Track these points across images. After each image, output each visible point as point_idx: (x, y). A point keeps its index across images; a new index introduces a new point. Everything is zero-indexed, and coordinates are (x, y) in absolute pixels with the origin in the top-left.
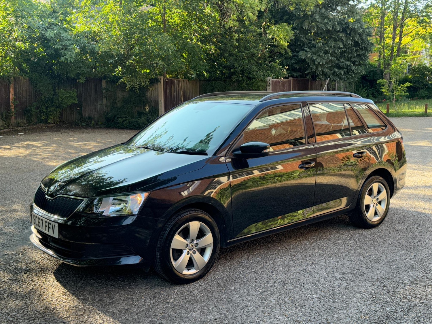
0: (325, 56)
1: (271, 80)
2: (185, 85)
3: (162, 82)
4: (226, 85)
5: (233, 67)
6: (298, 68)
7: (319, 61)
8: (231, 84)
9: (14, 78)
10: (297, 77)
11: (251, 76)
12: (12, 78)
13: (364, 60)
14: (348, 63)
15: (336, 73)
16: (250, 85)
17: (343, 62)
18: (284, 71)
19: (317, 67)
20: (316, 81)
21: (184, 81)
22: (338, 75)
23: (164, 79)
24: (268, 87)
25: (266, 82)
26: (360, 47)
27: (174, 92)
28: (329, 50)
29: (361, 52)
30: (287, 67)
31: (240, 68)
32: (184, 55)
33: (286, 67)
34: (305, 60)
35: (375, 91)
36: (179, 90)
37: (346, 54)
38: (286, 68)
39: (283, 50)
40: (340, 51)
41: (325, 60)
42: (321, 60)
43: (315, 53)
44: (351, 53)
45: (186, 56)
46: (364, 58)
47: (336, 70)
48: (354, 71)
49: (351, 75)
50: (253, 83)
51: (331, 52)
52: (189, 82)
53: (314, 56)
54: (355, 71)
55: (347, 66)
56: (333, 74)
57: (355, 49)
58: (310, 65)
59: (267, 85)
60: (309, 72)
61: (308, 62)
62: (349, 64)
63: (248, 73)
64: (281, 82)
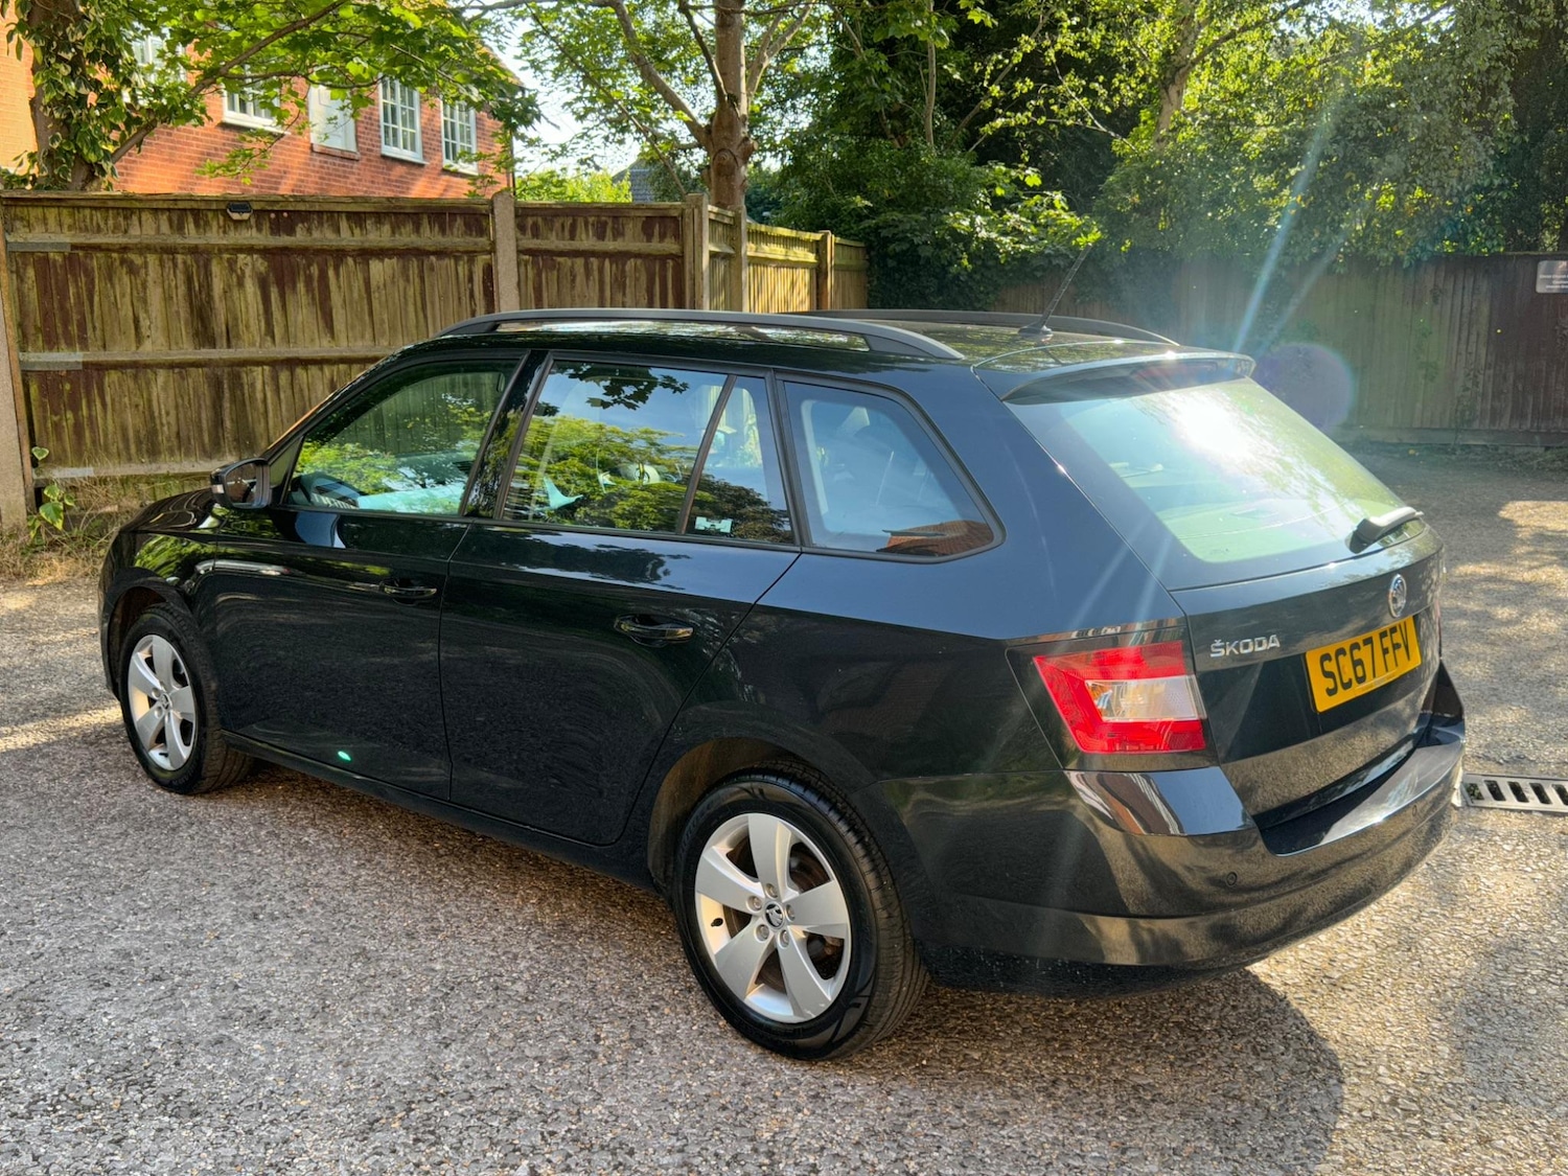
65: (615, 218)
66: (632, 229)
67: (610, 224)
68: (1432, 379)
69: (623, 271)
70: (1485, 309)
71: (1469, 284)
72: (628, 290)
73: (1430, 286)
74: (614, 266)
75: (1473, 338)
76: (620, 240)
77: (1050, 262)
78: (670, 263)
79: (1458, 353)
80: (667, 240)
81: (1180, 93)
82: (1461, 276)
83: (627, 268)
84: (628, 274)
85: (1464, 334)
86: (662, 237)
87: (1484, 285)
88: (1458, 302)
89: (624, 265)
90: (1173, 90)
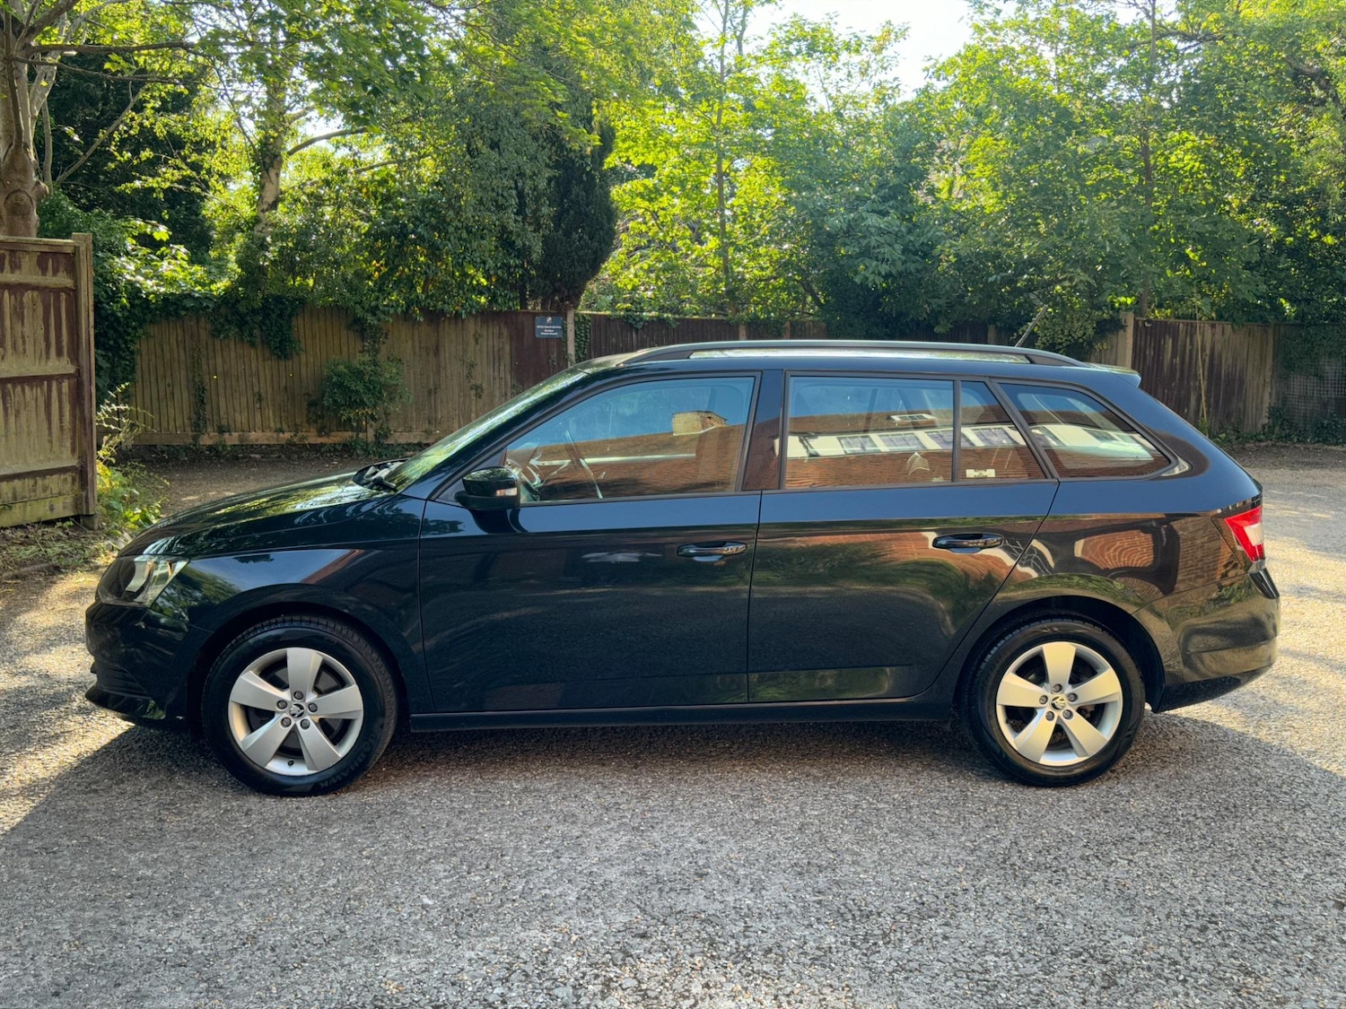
2: (1218, 336)
3: (1130, 330)
9: (791, 324)
12: (788, 324)
21: (1213, 326)
23: (1136, 323)
27: (1174, 355)
36: (1191, 351)
52: (1233, 328)
65: (12, 252)
66: (28, 262)
67: (8, 257)
68: (480, 397)
69: (21, 303)
70: (507, 348)
71: (496, 330)
72: (25, 321)
73: (472, 332)
74: (13, 297)
75: (502, 368)
76: (17, 272)
77: (201, 304)
78: (63, 296)
79: (494, 379)
80: (60, 274)
81: (278, 175)
82: (491, 325)
83: (25, 300)
84: (25, 305)
85: (497, 365)
86: (55, 272)
87: (505, 332)
88: (490, 343)
89: (22, 296)
90: (272, 173)
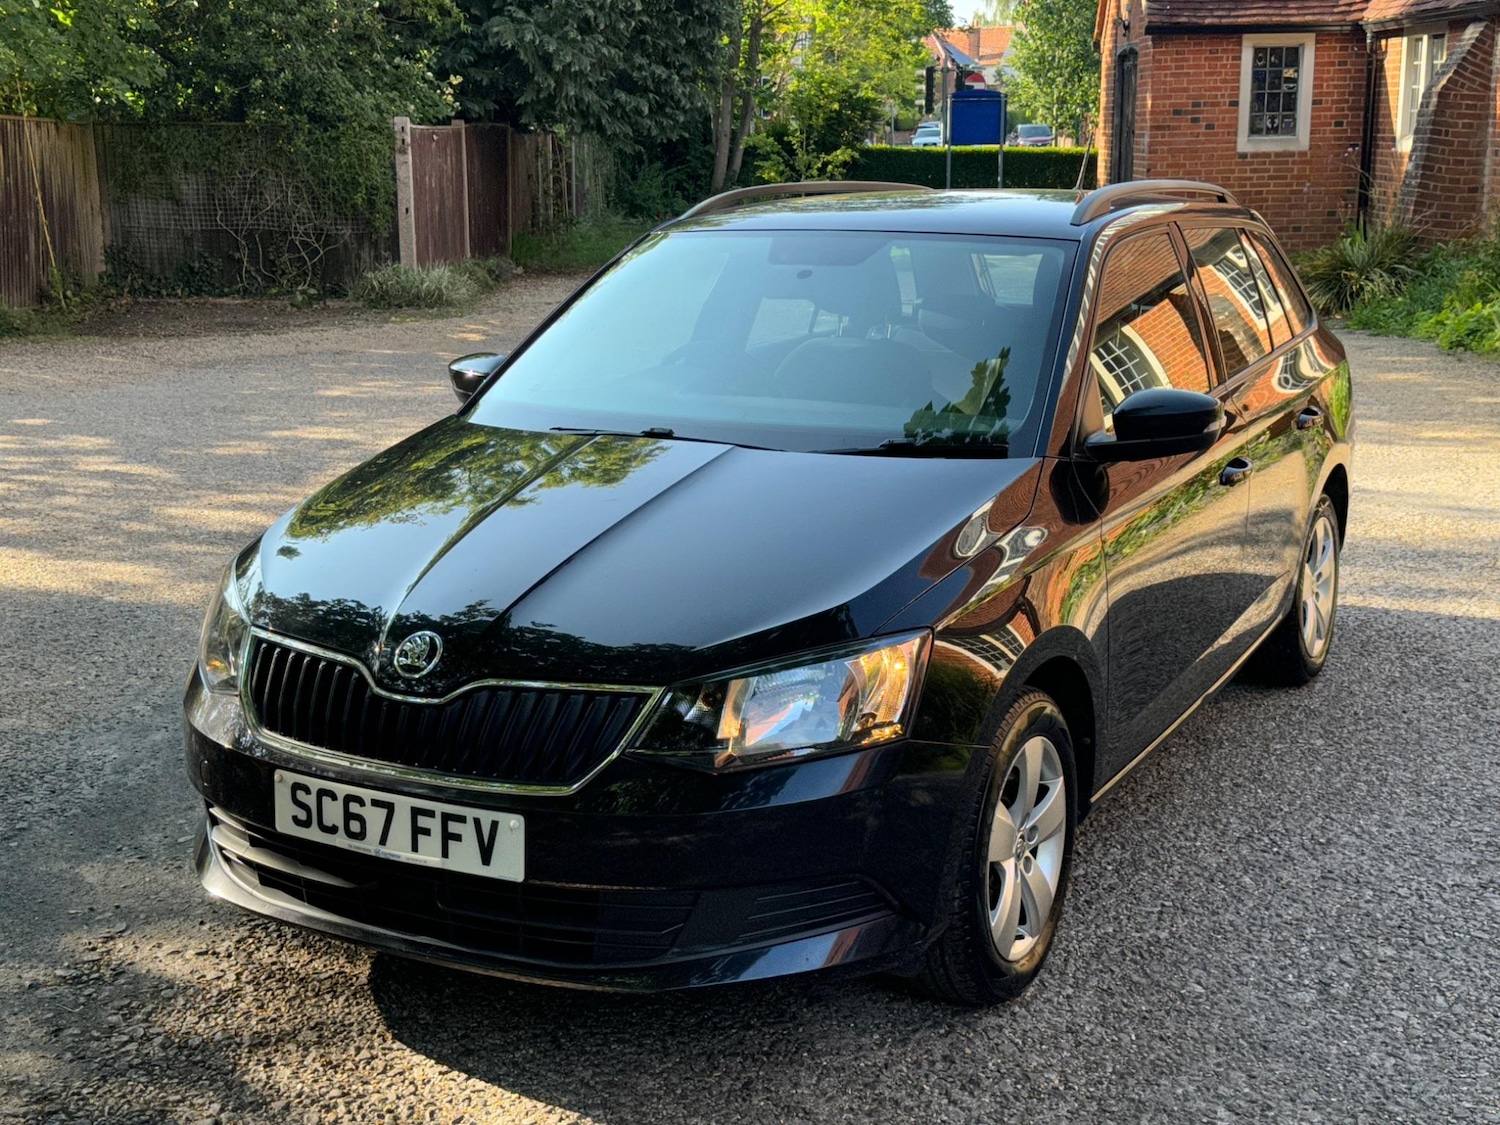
0: (583, 41)
1: (408, 130)
2: (45, 141)
4: (218, 144)
5: (259, 71)
6: (484, 83)
7: (568, 59)
8: (239, 142)
10: (479, 119)
11: (330, 108)
13: (711, 63)
14: (660, 71)
15: (624, 109)
16: (325, 145)
17: (641, 68)
18: (443, 93)
19: (559, 84)
20: (526, 137)
21: (38, 125)
22: (629, 117)
24: (399, 158)
25: (391, 136)
26: (697, 13)
28: (596, 18)
29: (702, 33)
30: (456, 80)
31: (282, 75)
32: (60, 16)
33: (452, 77)
34: (513, 51)
35: (684, 177)
36: (22, 163)
37: (648, 38)
38: (455, 82)
39: (434, 11)
40: (633, 24)
41: (587, 55)
42: (573, 55)
43: (547, 29)
44: (667, 34)
45: (68, 22)
46: (709, 55)
47: (622, 96)
48: (679, 101)
49: (670, 117)
50: (338, 138)
51: (602, 27)
52: (57, 129)
53: (546, 38)
54: (683, 102)
55: (659, 82)
56: (611, 112)
57: (679, 20)
58: (533, 75)
59: (392, 149)
60: (529, 100)
61: (526, 61)
62: (664, 76)
63: (316, 96)
64: (435, 137)
